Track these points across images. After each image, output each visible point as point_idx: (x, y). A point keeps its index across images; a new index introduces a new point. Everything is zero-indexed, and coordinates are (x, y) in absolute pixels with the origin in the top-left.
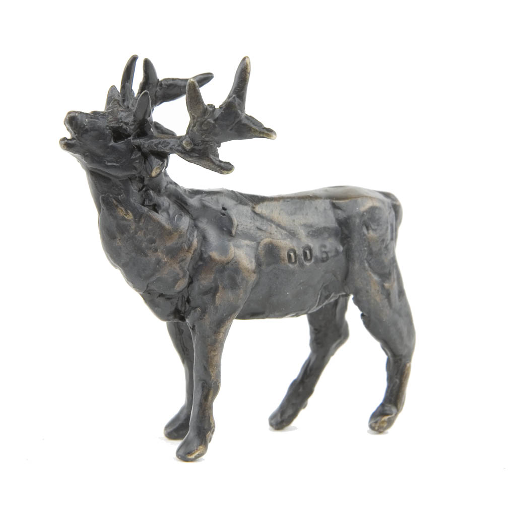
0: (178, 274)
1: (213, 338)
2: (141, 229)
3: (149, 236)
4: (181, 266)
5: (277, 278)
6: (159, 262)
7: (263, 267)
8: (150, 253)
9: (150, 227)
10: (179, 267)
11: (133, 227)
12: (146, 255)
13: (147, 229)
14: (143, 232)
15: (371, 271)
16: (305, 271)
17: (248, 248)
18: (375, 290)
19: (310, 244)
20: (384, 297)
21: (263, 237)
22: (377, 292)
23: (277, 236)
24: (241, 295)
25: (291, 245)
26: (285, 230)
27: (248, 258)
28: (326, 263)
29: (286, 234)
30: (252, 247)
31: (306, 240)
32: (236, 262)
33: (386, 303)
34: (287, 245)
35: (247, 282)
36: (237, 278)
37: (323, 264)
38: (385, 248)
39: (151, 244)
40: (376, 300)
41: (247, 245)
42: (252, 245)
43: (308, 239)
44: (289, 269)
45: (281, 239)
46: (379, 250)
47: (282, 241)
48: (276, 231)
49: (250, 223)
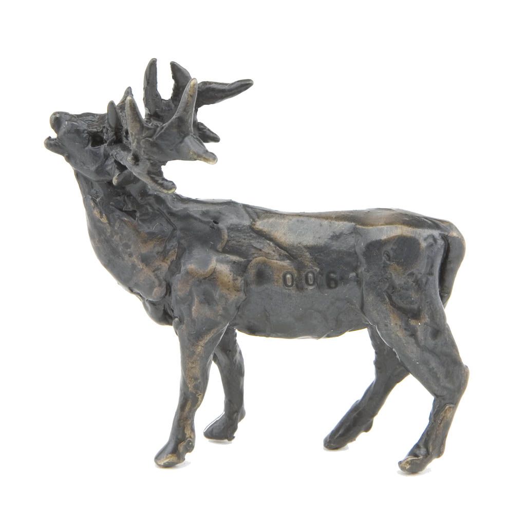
0: (154, 282)
1: (192, 350)
2: (117, 234)
3: (124, 242)
4: (156, 275)
5: (271, 299)
6: (134, 266)
7: (253, 287)
8: (126, 257)
9: (125, 233)
10: (154, 275)
11: (109, 230)
12: (123, 259)
13: (122, 234)
14: (118, 236)
15: (391, 305)
16: (305, 296)
17: (235, 265)
18: (396, 324)
19: (316, 268)
20: (408, 333)
21: (256, 255)
22: (398, 327)
23: (274, 256)
24: (220, 311)
25: (290, 267)
26: (286, 251)
27: (232, 275)
28: (334, 290)
29: (286, 255)
30: (241, 265)
31: (310, 264)
32: (214, 278)
33: (412, 340)
34: (283, 266)
35: (227, 299)
36: (215, 295)
37: (330, 291)
38: (414, 282)
39: (127, 249)
40: (397, 335)
41: (234, 262)
42: (241, 262)
43: (314, 263)
44: (285, 291)
45: (278, 260)
46: (405, 283)
47: (278, 262)
48: (274, 251)
49: (245, 239)
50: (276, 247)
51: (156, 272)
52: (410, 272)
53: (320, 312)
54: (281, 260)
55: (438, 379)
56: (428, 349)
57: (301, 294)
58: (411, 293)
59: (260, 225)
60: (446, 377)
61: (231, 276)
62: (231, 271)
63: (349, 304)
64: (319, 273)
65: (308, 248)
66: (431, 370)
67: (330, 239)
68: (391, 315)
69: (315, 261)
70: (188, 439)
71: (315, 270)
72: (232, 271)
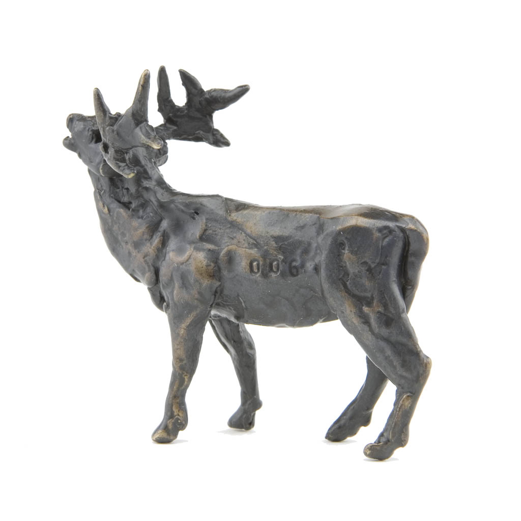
0: (145, 268)
1: (177, 332)
3: (122, 231)
4: (146, 261)
5: (242, 285)
6: (130, 254)
7: (226, 274)
8: (124, 245)
9: (121, 222)
10: (144, 262)
11: (110, 221)
12: (122, 247)
14: (117, 226)
15: (346, 292)
16: (270, 283)
17: (209, 253)
18: (351, 311)
19: (280, 256)
20: (363, 320)
21: (228, 244)
22: (353, 314)
23: (244, 244)
24: (196, 296)
25: (257, 255)
26: (254, 240)
27: (206, 261)
28: (296, 278)
29: (254, 244)
30: (215, 252)
31: (275, 252)
32: (190, 264)
33: (366, 328)
34: (251, 254)
35: (200, 284)
36: (190, 279)
37: (293, 279)
38: (367, 270)
39: (124, 237)
40: (352, 322)
41: (209, 250)
42: (215, 250)
43: (279, 251)
44: (251, 277)
45: (247, 248)
46: (358, 272)
47: (247, 250)
48: (244, 240)
49: (220, 229)
50: (246, 237)
51: (146, 258)
52: (363, 261)
53: (287, 299)
54: (250, 248)
55: (395, 367)
56: (383, 337)
57: (266, 280)
58: (364, 282)
59: (235, 216)
60: (403, 366)
61: (204, 262)
62: (205, 258)
63: (312, 292)
64: (283, 261)
65: (275, 237)
66: (386, 358)
67: (294, 229)
68: (346, 302)
69: (280, 250)
70: (176, 417)
71: (280, 258)
72: (207, 257)
